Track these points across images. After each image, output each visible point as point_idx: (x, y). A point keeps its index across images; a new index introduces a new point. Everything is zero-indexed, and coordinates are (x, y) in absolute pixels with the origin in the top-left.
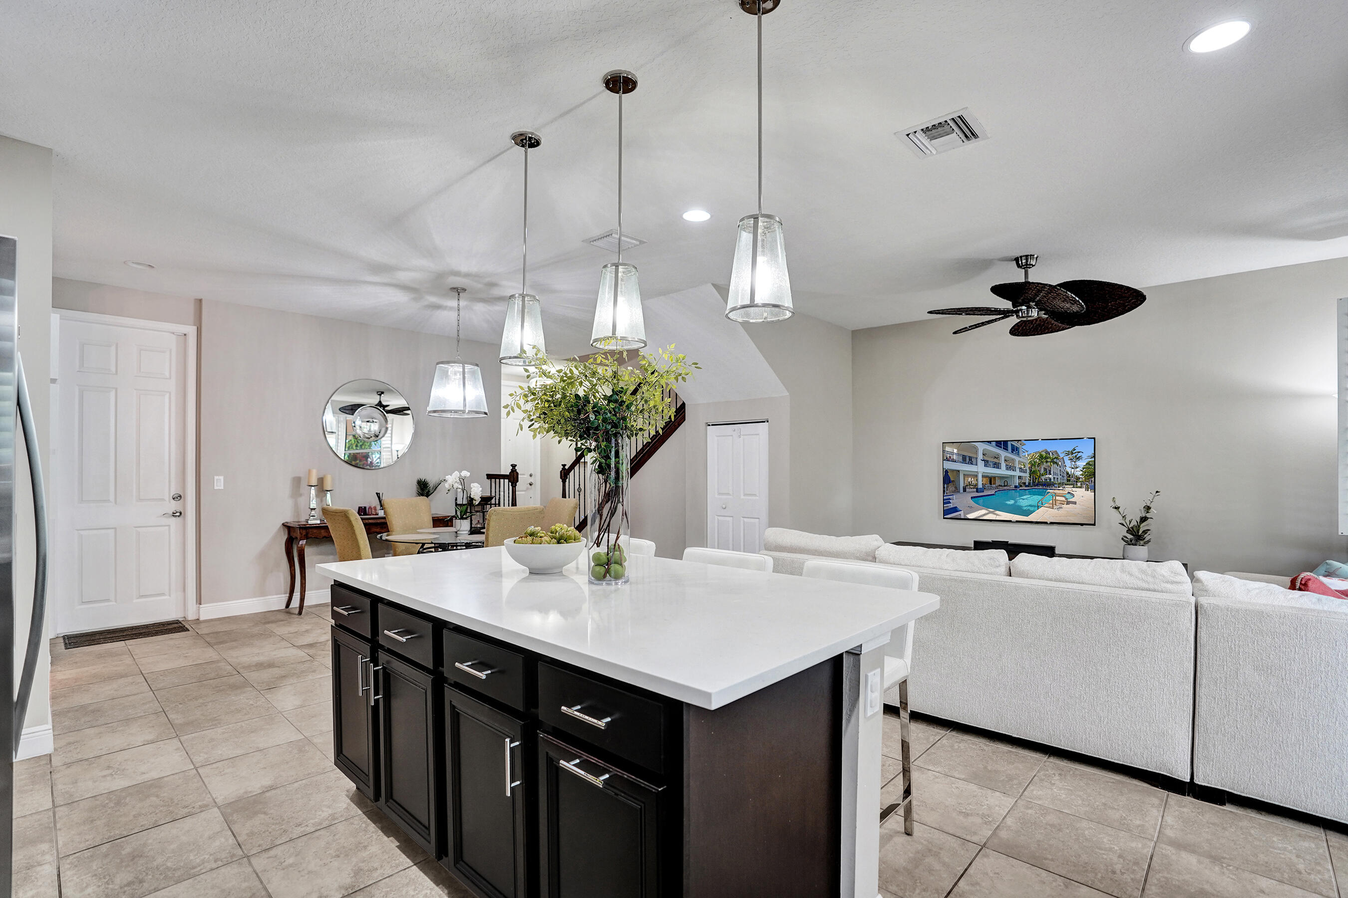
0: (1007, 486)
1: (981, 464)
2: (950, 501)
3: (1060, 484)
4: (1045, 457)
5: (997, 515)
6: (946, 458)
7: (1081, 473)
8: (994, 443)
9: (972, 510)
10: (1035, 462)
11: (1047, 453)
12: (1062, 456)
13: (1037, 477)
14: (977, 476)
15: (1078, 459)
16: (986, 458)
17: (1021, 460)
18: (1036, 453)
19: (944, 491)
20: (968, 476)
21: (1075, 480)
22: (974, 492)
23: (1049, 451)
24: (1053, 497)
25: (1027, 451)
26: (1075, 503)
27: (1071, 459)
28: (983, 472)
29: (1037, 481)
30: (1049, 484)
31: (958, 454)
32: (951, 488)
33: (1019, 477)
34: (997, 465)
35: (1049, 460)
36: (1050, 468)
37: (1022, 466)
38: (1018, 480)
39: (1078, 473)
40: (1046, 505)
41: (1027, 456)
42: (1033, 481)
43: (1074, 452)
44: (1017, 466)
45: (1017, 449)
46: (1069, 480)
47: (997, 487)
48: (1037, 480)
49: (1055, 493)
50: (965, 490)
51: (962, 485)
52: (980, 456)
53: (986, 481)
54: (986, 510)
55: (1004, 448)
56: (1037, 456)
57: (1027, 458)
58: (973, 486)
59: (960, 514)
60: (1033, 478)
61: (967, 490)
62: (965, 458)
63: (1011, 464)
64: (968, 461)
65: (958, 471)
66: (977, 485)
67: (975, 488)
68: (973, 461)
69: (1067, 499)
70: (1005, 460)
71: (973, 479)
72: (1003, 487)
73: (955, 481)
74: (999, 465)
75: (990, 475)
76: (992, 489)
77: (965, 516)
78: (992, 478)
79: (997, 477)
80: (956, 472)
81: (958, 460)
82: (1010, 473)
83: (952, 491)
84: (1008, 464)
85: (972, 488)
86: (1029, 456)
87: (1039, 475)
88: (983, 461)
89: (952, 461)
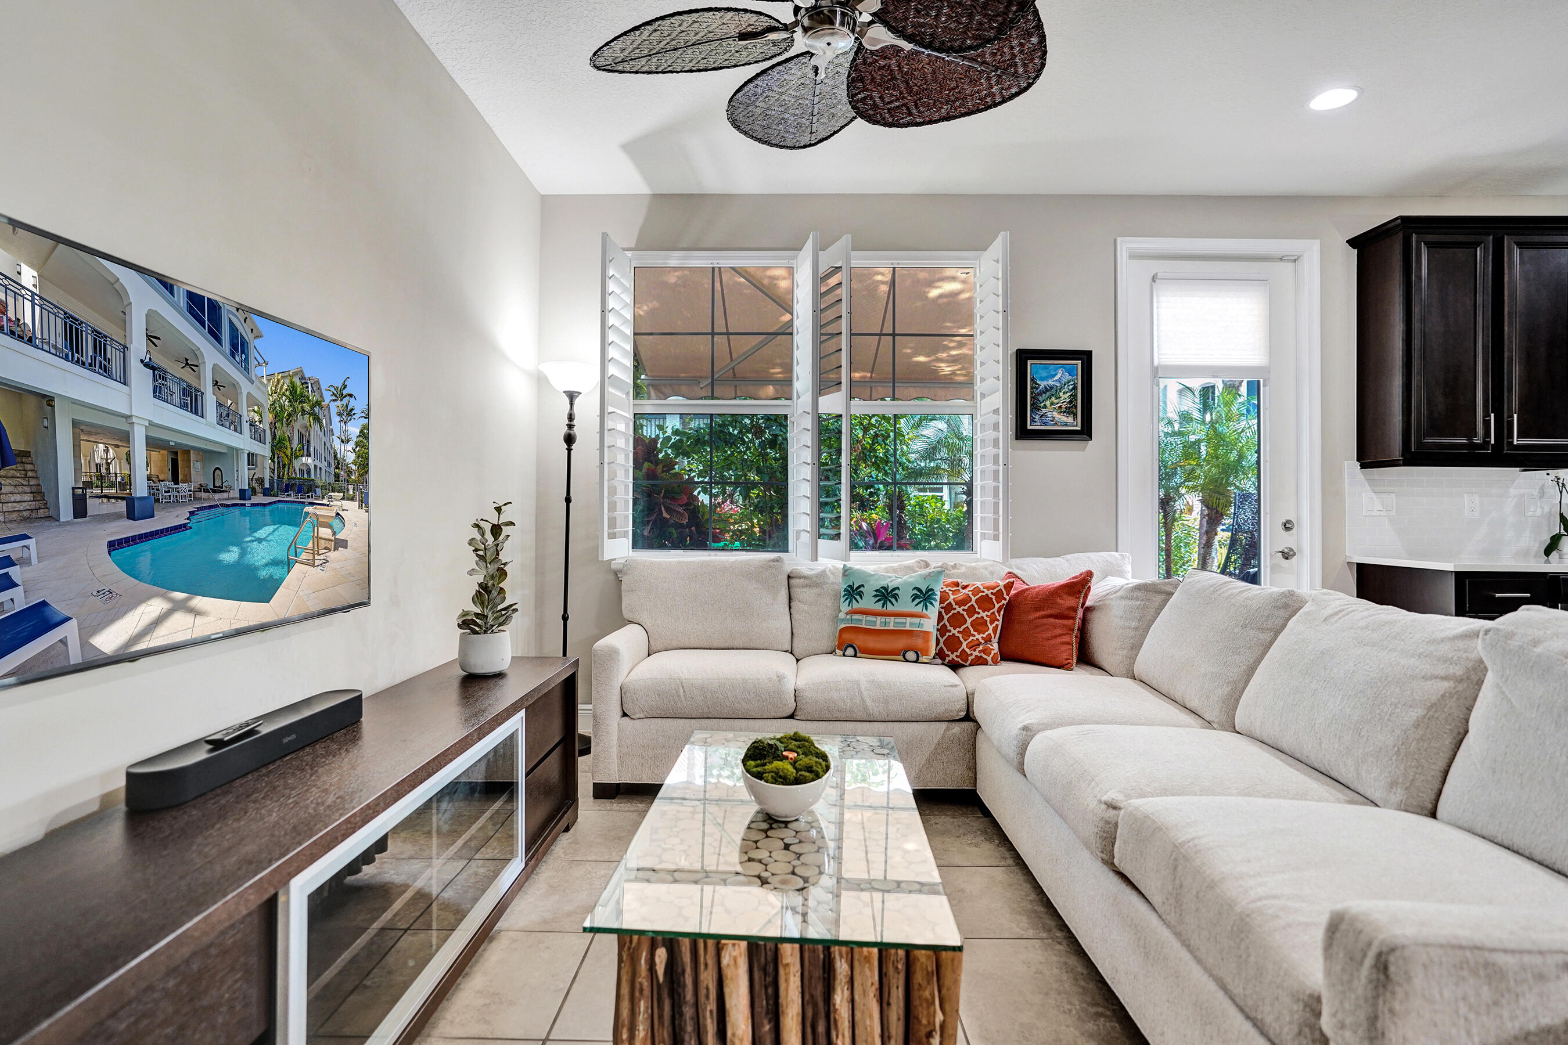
0: (216, 490)
1: (141, 378)
2: (14, 572)
4: (301, 395)
5: (196, 612)
7: (353, 456)
8: (182, 298)
9: (112, 606)
10: (281, 407)
11: (304, 381)
12: (328, 397)
13: (286, 461)
14: (125, 438)
15: (348, 414)
16: (159, 360)
17: (253, 390)
18: (282, 376)
20: (94, 431)
21: (346, 476)
22: (115, 517)
23: (307, 376)
24: (314, 531)
25: (266, 365)
26: (344, 544)
27: (340, 414)
28: (151, 424)
29: (286, 476)
30: (306, 488)
31: (41, 301)
32: (13, 493)
33: (249, 454)
34: (191, 401)
35: (307, 407)
36: (309, 435)
37: (256, 417)
38: (246, 467)
39: (350, 456)
40: (304, 556)
41: (265, 380)
42: (279, 475)
43: (345, 393)
44: (245, 413)
45: (242, 344)
46: (337, 477)
48: (286, 470)
49: (317, 516)
50: (80, 510)
51: (66, 478)
52: (138, 344)
53: (160, 462)
54: (163, 596)
55: (211, 332)
56: (285, 387)
57: (265, 386)
58: (112, 485)
59: (63, 642)
60: (279, 462)
61: (94, 506)
62: (77, 329)
63: (229, 402)
64: (90, 353)
65: (44, 396)
66: (127, 479)
67: (122, 498)
68: (109, 356)
69: (334, 534)
70: (216, 383)
71: (111, 450)
72: (211, 495)
73: (27, 454)
74: (196, 396)
75: (173, 439)
76: (176, 503)
77: (85, 644)
78: (176, 453)
79: (194, 448)
80: (32, 402)
81: (46, 336)
82: (225, 437)
83: (14, 516)
84: (222, 400)
85: (108, 497)
86: (269, 380)
87: (289, 452)
88: (147, 365)
89: (12, 333)
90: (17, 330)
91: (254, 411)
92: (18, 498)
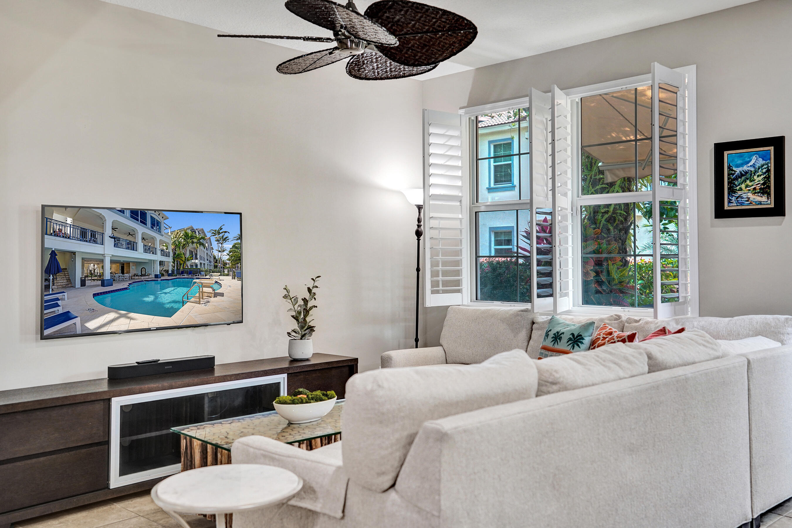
0: (145, 275)
1: (109, 242)
2: (59, 302)
3: (208, 272)
4: (192, 236)
5: (131, 319)
6: (54, 232)
7: (228, 257)
8: (128, 213)
9: (94, 314)
10: (179, 242)
11: (193, 231)
12: (209, 235)
13: (182, 263)
14: (102, 261)
15: (224, 240)
16: (116, 235)
17: (163, 238)
18: (181, 230)
19: (47, 287)
20: (90, 260)
21: (222, 266)
22: (98, 286)
23: (195, 228)
24: (199, 289)
25: (170, 228)
26: (222, 295)
27: (218, 240)
28: (113, 256)
29: (181, 268)
30: (195, 272)
31: (73, 226)
32: (61, 280)
33: (160, 262)
34: (132, 246)
35: (195, 240)
36: (197, 251)
37: (165, 248)
38: (159, 266)
39: (225, 257)
40: (193, 300)
41: (170, 234)
42: (177, 268)
43: (221, 231)
44: (158, 247)
45: (158, 223)
46: (216, 267)
47: (131, 278)
48: (182, 266)
49: (202, 283)
50: (83, 283)
51: (79, 275)
52: (108, 232)
53: (116, 268)
54: (116, 312)
55: (141, 221)
56: (182, 234)
57: (169, 236)
58: (96, 276)
59: (75, 324)
60: (177, 263)
61: (88, 283)
62: (85, 232)
63: (150, 244)
64: (89, 237)
65: (72, 252)
66: (102, 274)
67: (99, 280)
68: (96, 237)
69: (214, 290)
70: (143, 239)
71: (96, 265)
72: (140, 277)
73: (66, 269)
74: (133, 245)
75: (122, 260)
76: (123, 280)
77: (82, 325)
78: (124, 264)
79: (132, 262)
80: (68, 254)
81: (74, 235)
82: (149, 256)
83: (60, 286)
84: (146, 244)
85: (94, 280)
86: (172, 234)
87: (183, 259)
88: (112, 238)
89: (63, 237)
90: (65, 236)
91: (163, 246)
92: (62, 281)
